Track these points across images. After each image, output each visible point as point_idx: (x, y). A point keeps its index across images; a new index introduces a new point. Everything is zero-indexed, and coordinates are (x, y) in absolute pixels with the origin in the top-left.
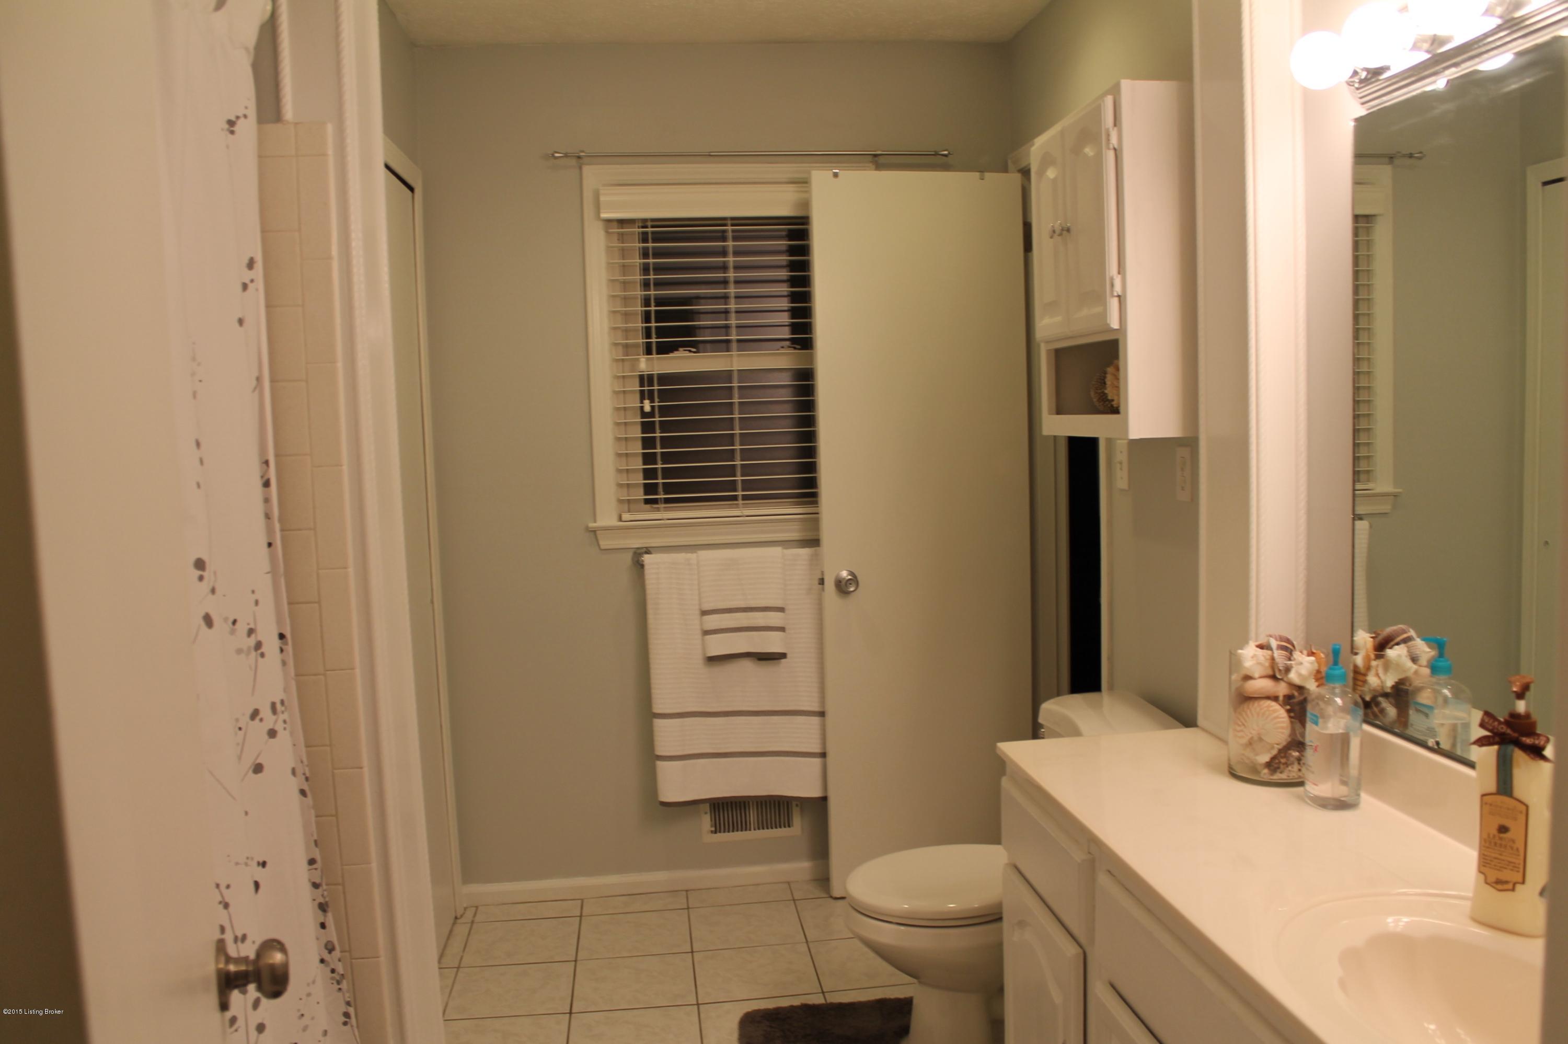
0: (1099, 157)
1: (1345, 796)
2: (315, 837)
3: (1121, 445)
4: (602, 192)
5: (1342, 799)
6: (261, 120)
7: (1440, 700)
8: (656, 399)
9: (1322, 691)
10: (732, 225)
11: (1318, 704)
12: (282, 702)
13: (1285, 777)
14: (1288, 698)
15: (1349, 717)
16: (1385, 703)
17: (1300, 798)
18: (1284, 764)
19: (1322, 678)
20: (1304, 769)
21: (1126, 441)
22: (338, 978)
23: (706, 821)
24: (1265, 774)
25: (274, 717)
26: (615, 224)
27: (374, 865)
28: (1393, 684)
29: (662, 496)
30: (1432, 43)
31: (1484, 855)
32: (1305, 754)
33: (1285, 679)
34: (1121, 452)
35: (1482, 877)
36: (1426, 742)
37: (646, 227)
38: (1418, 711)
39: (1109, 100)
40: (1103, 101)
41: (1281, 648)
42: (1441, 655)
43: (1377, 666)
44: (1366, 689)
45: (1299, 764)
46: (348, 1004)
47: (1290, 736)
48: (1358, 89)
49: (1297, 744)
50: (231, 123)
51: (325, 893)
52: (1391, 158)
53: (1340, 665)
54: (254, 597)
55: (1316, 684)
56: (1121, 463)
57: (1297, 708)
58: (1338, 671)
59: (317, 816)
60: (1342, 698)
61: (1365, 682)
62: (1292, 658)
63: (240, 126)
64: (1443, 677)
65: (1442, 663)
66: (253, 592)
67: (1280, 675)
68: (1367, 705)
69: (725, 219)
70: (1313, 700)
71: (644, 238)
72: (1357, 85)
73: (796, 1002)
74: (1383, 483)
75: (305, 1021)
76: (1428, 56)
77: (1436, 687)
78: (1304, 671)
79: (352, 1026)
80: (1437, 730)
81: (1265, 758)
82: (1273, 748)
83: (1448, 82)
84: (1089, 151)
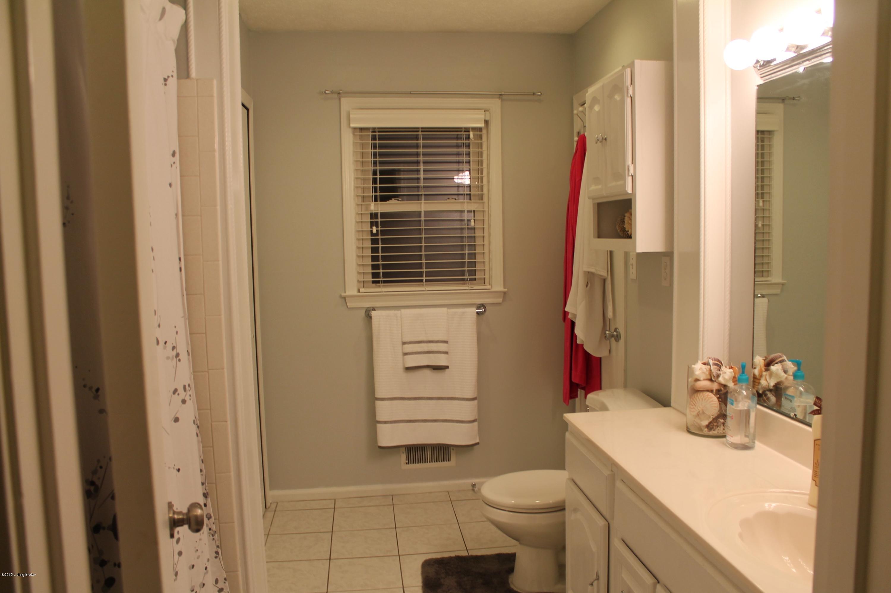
0: (622, 101)
1: (747, 443)
2: (202, 458)
3: (632, 255)
4: (351, 112)
5: (747, 444)
6: (179, 77)
7: (798, 393)
8: (379, 226)
9: (736, 387)
10: (422, 132)
11: (734, 394)
12: (189, 385)
13: (716, 433)
14: (718, 391)
15: (750, 401)
16: (770, 395)
17: (724, 444)
18: (715, 426)
19: (736, 381)
20: (726, 429)
21: (635, 253)
22: (213, 533)
23: (403, 457)
24: (705, 431)
25: (185, 393)
26: (358, 130)
27: (233, 474)
28: (774, 384)
29: (382, 279)
30: (797, 48)
31: (815, 471)
32: (726, 421)
33: (717, 381)
34: (633, 259)
35: (814, 482)
36: (790, 415)
37: (375, 132)
38: (786, 398)
39: (628, 70)
40: (625, 71)
41: (715, 364)
42: (799, 369)
43: (766, 375)
44: (760, 387)
45: (724, 426)
46: (218, 547)
47: (719, 411)
48: (759, 70)
49: (723, 415)
50: (165, 80)
51: (207, 488)
52: (783, 100)
53: (745, 374)
54: (175, 330)
55: (733, 384)
56: (632, 265)
57: (723, 396)
58: (744, 377)
59: (203, 447)
60: (746, 391)
61: (759, 383)
62: (721, 370)
63: (170, 80)
64: (799, 381)
65: (799, 374)
66: (175, 327)
67: (714, 379)
68: (759, 396)
69: (418, 128)
70: (731, 392)
71: (374, 138)
72: (758, 68)
73: (453, 555)
74: (776, 278)
75: (199, 553)
76: (795, 55)
77: (797, 386)
78: (727, 377)
79: (220, 559)
80: (796, 408)
81: (706, 423)
82: (710, 417)
83: (805, 68)
84: (617, 97)
